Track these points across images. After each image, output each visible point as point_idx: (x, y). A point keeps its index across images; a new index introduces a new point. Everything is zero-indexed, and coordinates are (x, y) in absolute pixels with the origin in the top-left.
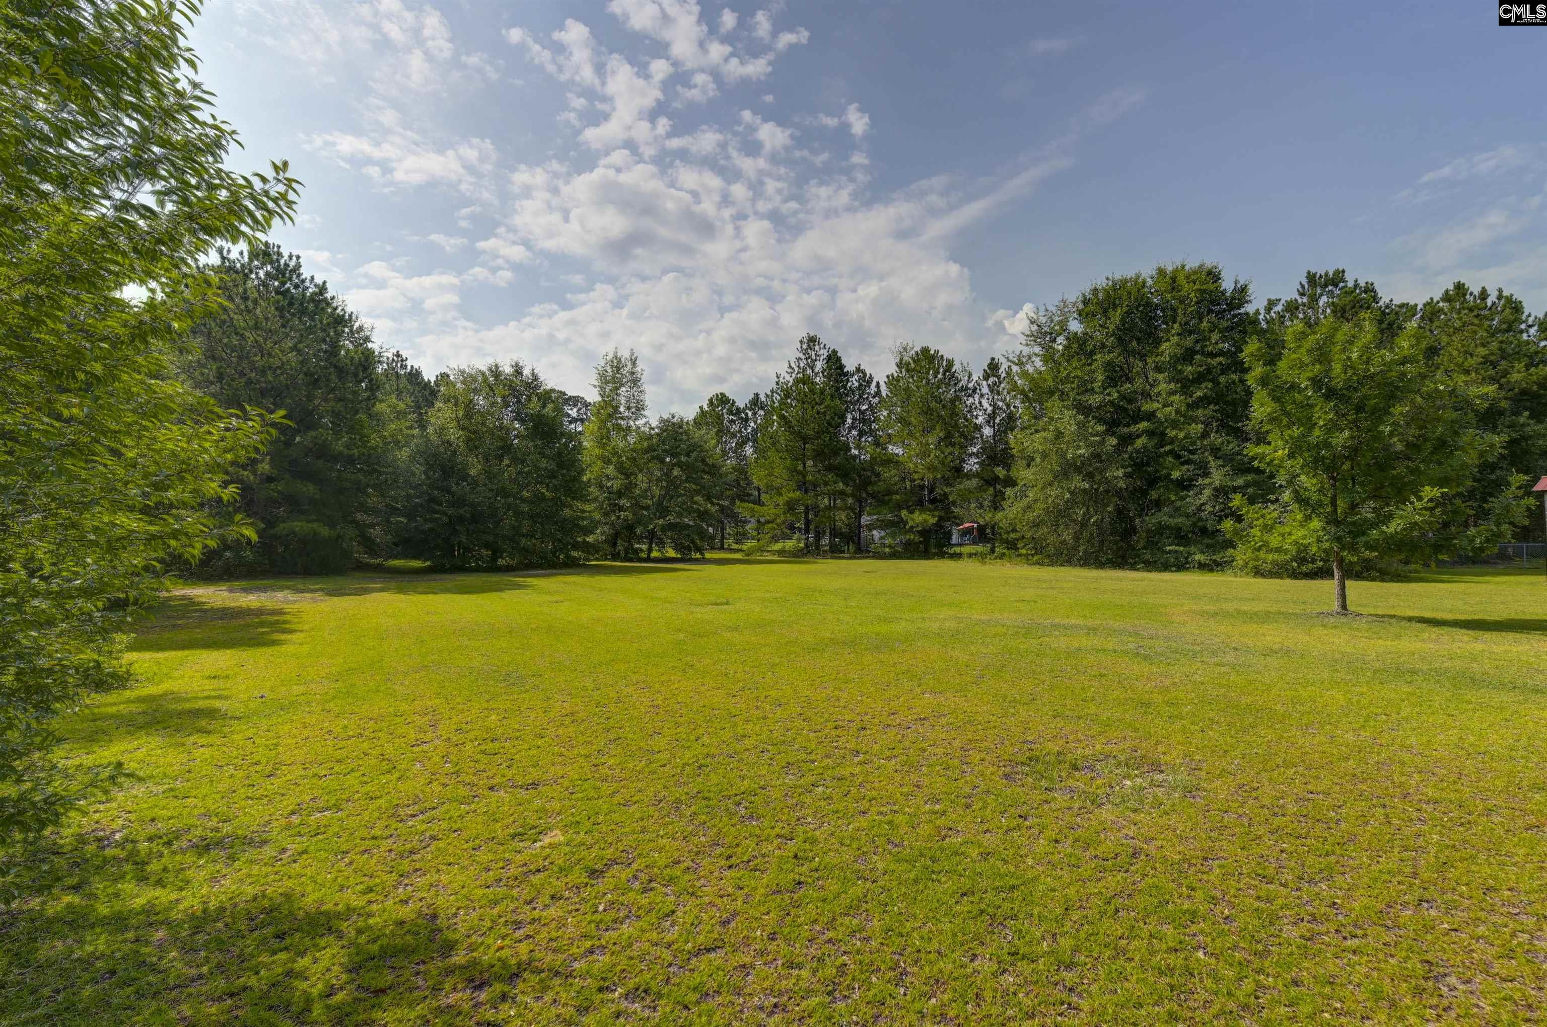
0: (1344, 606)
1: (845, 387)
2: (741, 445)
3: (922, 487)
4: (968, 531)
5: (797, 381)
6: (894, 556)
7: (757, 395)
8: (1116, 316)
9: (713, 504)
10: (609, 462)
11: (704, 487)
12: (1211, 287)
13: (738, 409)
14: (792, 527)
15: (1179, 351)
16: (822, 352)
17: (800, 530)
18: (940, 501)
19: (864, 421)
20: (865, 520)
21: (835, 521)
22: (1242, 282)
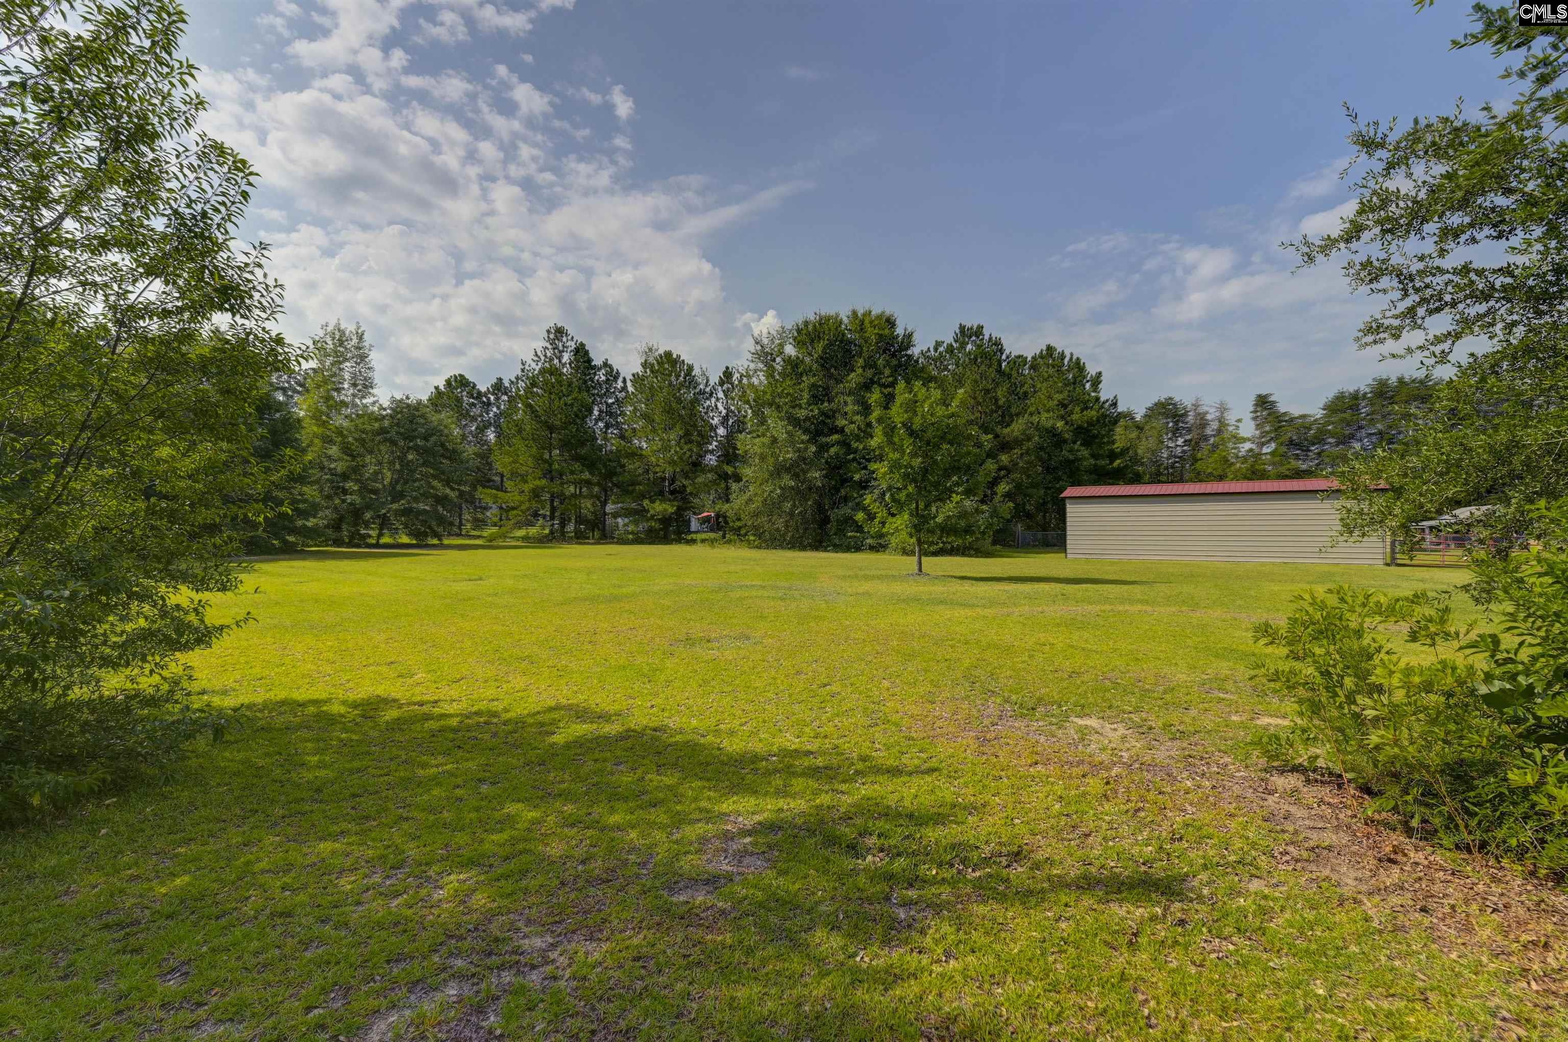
0: (920, 570)
1: (592, 380)
2: (482, 429)
3: (664, 479)
4: (707, 520)
5: (543, 371)
6: (638, 541)
7: (500, 380)
8: (820, 347)
9: (453, 489)
10: (331, 442)
11: (443, 473)
12: (887, 332)
13: (479, 393)
14: (536, 515)
15: (861, 380)
16: (569, 343)
17: (544, 517)
18: (679, 492)
19: (610, 414)
20: (610, 508)
21: (580, 508)
22: (909, 330)
